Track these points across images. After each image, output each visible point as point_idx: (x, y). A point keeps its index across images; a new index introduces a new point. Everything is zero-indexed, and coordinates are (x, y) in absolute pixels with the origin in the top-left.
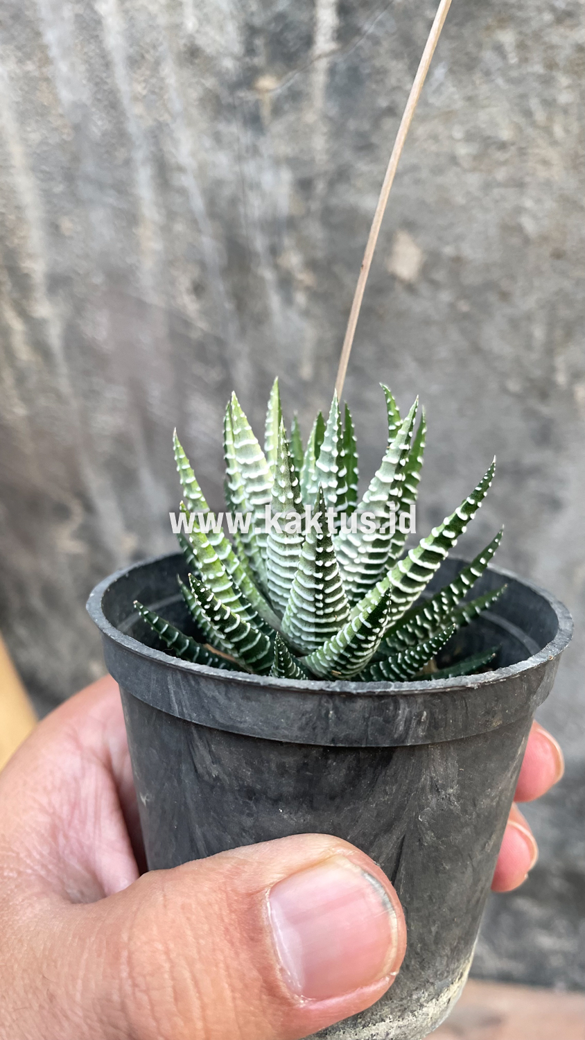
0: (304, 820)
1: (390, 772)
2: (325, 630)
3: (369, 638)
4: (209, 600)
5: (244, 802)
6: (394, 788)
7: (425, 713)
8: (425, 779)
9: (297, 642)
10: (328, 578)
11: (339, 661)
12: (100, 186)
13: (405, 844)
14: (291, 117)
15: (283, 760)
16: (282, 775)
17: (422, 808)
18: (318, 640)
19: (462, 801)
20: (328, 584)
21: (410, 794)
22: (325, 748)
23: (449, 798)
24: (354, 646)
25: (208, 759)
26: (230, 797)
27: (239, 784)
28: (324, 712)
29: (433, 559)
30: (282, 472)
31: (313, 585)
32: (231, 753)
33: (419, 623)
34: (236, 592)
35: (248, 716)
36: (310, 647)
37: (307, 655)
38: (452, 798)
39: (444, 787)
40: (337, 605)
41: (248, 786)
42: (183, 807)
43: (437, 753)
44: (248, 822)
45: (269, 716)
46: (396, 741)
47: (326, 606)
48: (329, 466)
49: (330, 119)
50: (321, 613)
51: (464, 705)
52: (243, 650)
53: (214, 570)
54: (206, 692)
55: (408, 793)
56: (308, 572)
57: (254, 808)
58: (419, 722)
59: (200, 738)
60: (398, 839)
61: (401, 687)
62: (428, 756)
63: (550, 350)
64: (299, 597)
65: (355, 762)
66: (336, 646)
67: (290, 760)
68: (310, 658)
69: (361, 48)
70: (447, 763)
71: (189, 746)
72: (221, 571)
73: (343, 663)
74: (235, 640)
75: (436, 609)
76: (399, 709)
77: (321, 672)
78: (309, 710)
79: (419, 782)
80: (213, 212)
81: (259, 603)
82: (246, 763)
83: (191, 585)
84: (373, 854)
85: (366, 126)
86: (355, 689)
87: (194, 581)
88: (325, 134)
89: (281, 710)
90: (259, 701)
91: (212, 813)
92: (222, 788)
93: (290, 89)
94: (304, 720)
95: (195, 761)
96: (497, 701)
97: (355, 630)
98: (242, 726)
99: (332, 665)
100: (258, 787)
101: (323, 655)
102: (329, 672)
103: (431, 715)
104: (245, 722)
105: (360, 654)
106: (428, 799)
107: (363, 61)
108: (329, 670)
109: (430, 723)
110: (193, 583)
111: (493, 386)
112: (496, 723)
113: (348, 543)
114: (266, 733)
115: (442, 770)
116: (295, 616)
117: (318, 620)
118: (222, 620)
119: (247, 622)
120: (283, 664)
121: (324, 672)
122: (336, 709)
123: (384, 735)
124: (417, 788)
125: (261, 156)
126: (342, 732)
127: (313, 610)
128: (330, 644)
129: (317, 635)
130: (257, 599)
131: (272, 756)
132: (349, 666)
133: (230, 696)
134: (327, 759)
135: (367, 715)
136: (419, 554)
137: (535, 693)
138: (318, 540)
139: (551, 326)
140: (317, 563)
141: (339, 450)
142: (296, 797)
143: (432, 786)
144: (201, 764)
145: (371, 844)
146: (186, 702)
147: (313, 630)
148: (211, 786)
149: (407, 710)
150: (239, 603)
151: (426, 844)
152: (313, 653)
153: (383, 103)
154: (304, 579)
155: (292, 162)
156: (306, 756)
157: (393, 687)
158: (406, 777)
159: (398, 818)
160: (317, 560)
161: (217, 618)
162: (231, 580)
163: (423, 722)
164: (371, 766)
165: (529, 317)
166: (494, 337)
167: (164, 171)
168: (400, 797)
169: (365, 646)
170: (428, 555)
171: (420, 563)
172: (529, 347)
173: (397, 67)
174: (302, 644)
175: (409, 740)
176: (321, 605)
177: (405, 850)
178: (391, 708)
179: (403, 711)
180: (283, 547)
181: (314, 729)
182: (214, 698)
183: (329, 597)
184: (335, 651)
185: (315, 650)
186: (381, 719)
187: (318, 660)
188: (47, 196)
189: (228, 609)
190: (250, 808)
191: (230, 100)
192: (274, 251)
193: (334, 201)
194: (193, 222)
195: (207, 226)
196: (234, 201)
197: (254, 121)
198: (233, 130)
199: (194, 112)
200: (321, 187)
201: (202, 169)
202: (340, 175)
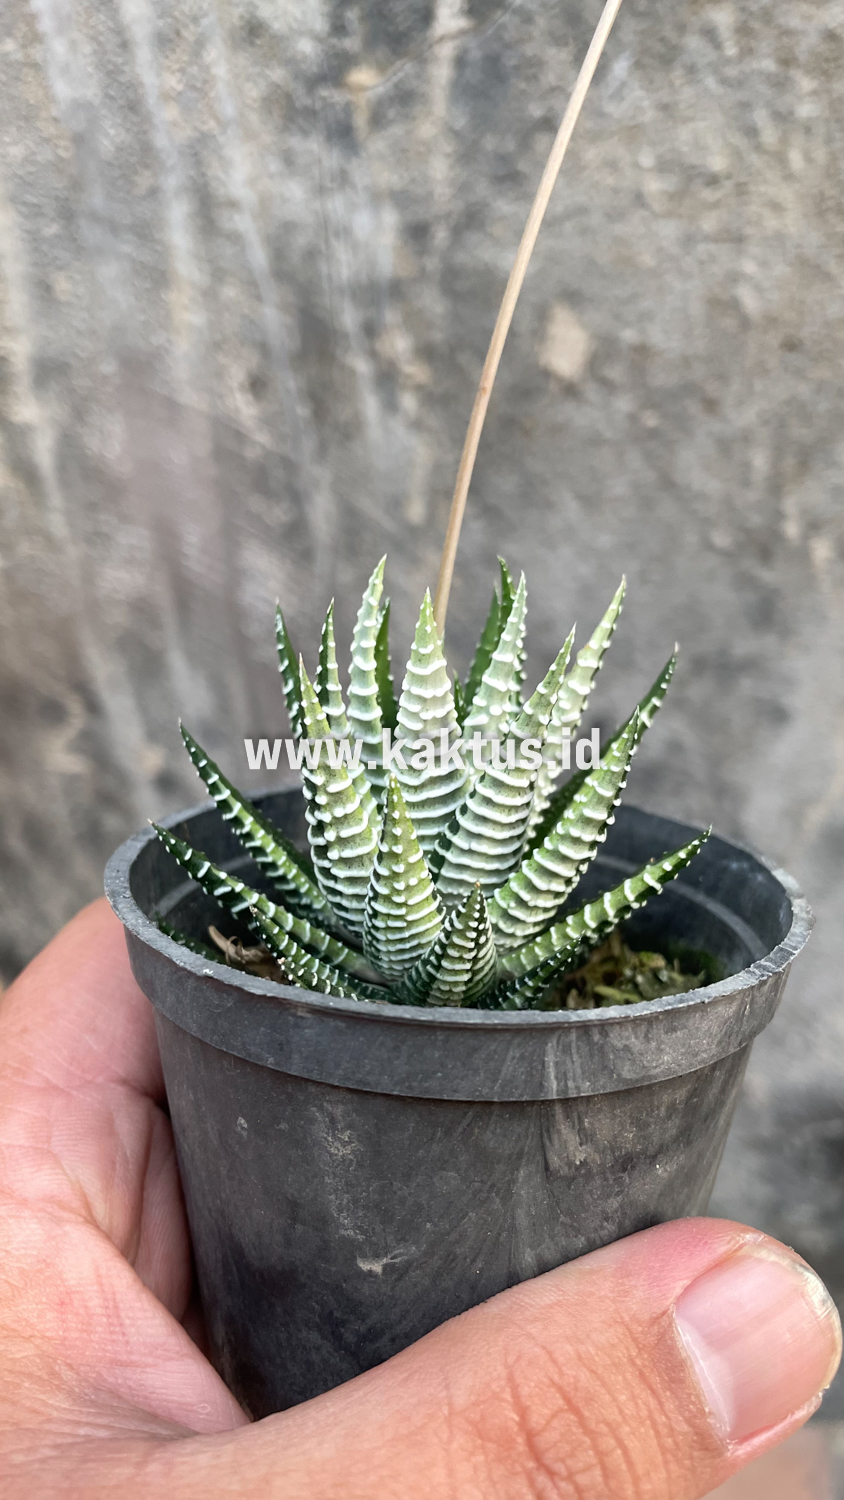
12: (114, 228)
14: (397, 130)
49: (456, 134)
63: (776, 487)
69: (503, 27)
80: (281, 271)
85: (510, 145)
88: (448, 156)
93: (396, 86)
107: (508, 46)
111: (691, 538)
125: (353, 186)
139: (778, 452)
153: (536, 111)
155: (400, 199)
165: (746, 438)
166: (695, 467)
167: (208, 207)
172: (746, 483)
173: (556, 57)
188: (34, 240)
191: (308, 102)
192: (371, 330)
193: (461, 258)
194: (251, 285)
195: (272, 293)
196: (311, 255)
197: (343, 134)
198: (312, 147)
199: (254, 118)
200: (441, 236)
201: (265, 205)
202: (471, 220)
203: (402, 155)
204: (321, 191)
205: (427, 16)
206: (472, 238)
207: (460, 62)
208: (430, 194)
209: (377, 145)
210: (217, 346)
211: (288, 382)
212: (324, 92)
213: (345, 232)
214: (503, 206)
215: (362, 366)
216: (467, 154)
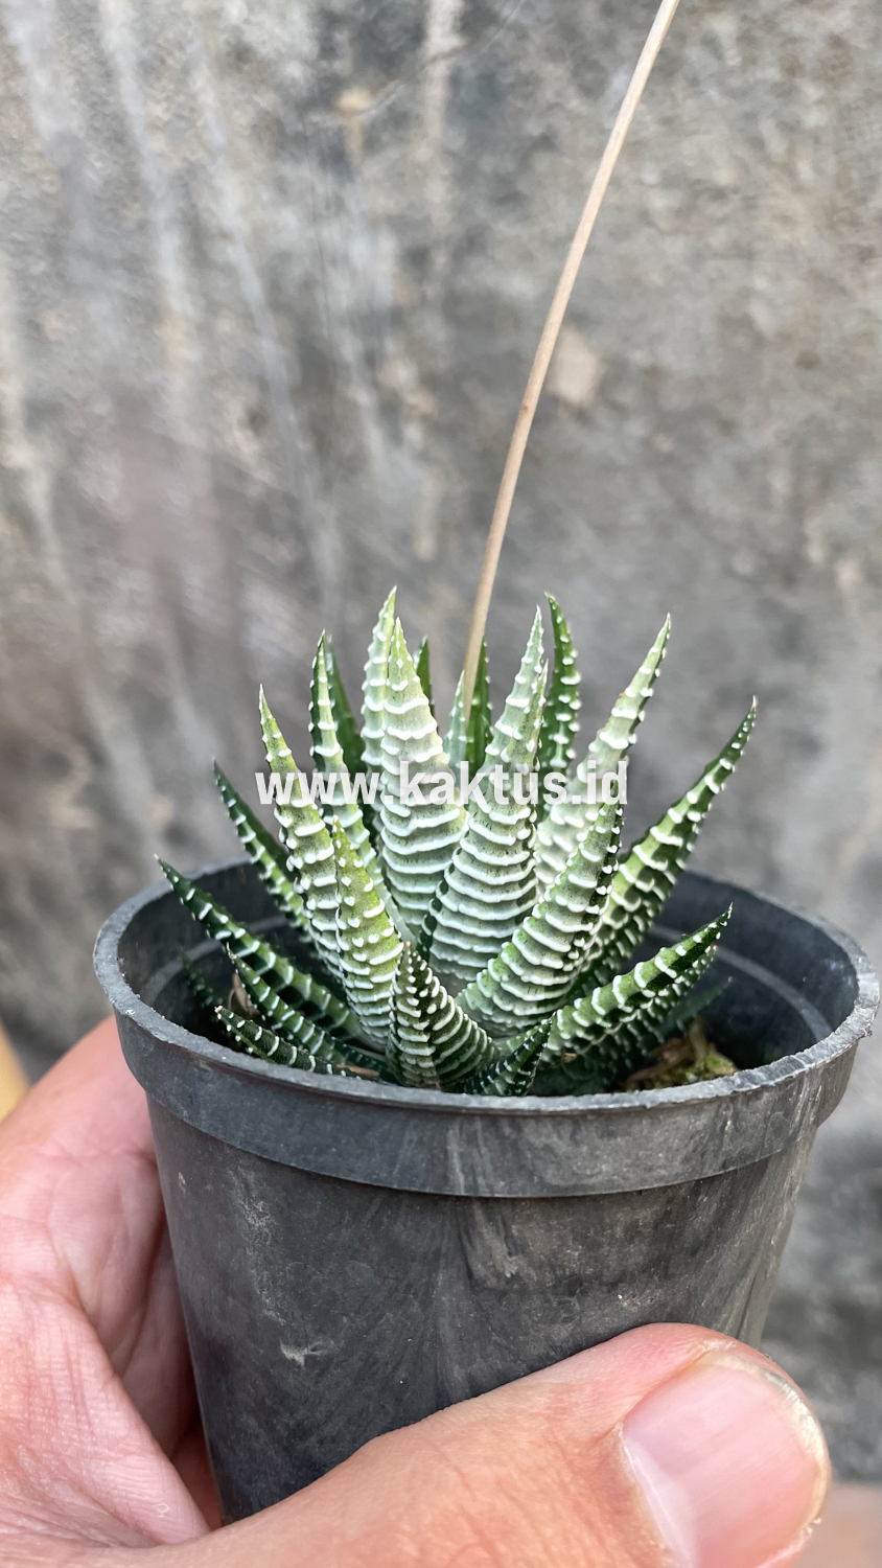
5: (559, 1303)
12: (103, 262)
14: (393, 154)
15: (637, 1217)
16: (631, 1240)
25: (499, 1248)
26: (536, 1302)
27: (556, 1275)
32: (550, 1229)
35: (606, 1162)
41: (572, 1275)
44: (563, 1332)
49: (454, 155)
57: (577, 1307)
59: (488, 1219)
63: (798, 509)
69: (497, 44)
71: (460, 1238)
82: (573, 1239)
85: (509, 166)
88: (446, 178)
89: (661, 1139)
90: (628, 1134)
91: (494, 1338)
92: (523, 1291)
93: (390, 109)
95: (472, 1260)
97: (642, 983)
100: (589, 1271)
104: (600, 1173)
107: (502, 64)
111: (712, 567)
117: (557, 980)
127: (562, 965)
133: (578, 1137)
139: (798, 472)
144: (484, 1262)
146: (485, 1165)
153: (535, 129)
165: (765, 459)
166: (712, 491)
167: (200, 239)
172: (765, 504)
181: (702, 1155)
182: (546, 1147)
188: (22, 279)
190: (569, 1310)
191: (300, 127)
192: (372, 361)
193: (463, 283)
194: (247, 318)
195: (269, 323)
196: (308, 284)
197: (336, 159)
198: (305, 173)
199: (245, 146)
200: (440, 261)
201: (258, 236)
202: (472, 243)
203: (399, 178)
204: (315, 218)
205: (418, 34)
206: (474, 262)
207: (455, 81)
208: (427, 220)
209: (371, 169)
210: (214, 382)
211: (288, 416)
212: (316, 117)
213: (341, 260)
214: (505, 228)
215: (363, 397)
216: (465, 175)
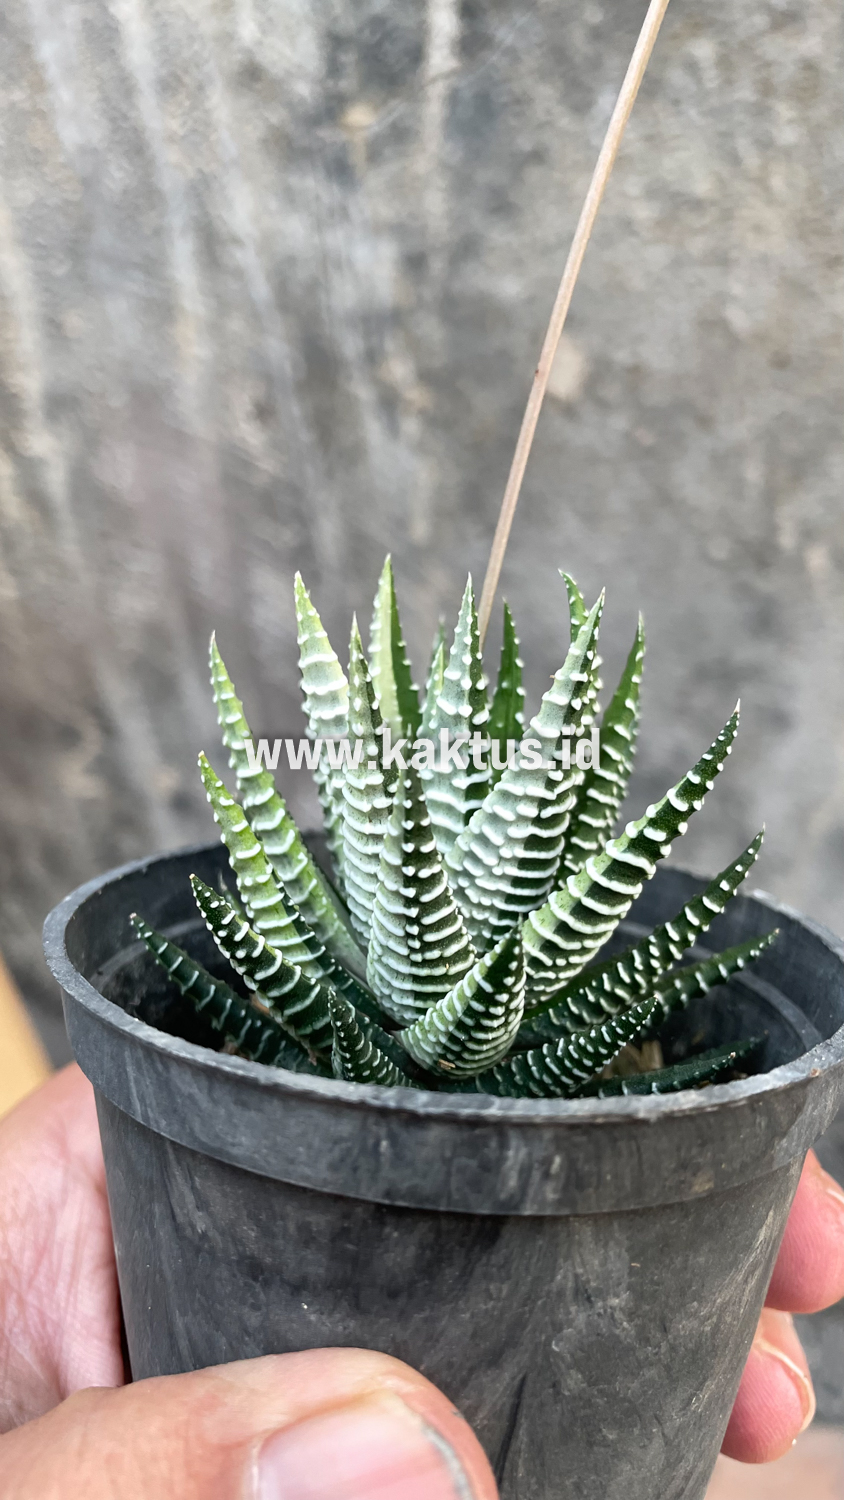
0: (345, 1328)
1: (497, 1258)
2: (429, 989)
3: (492, 1010)
4: (225, 921)
5: (246, 1284)
6: (505, 1289)
7: (557, 1160)
8: (565, 1277)
9: (387, 1004)
10: (425, 898)
11: (449, 1044)
12: (120, 265)
13: (528, 1390)
14: (393, 167)
15: (308, 1219)
16: (306, 1244)
17: (558, 1328)
18: (420, 1004)
19: (638, 1321)
20: (427, 908)
21: (534, 1302)
22: (379, 1206)
23: (612, 1315)
24: (469, 1022)
25: (190, 1198)
26: (225, 1272)
27: (238, 1250)
28: (371, 1142)
29: (629, 877)
30: (357, 709)
31: (401, 910)
32: (225, 1195)
33: (607, 986)
34: (290, 910)
35: (245, 1135)
36: (408, 1015)
37: (403, 1028)
38: (618, 1315)
39: (602, 1293)
40: (448, 946)
41: (252, 1257)
42: (158, 1276)
43: (586, 1232)
44: (254, 1319)
45: (279, 1139)
46: (503, 1205)
47: (427, 946)
48: (457, 706)
50: (418, 958)
51: (634, 1148)
52: (289, 1012)
53: (253, 870)
54: (179, 1084)
55: (529, 1299)
56: (392, 886)
57: (262, 1296)
58: (546, 1175)
59: (179, 1163)
60: (513, 1379)
61: (510, 1107)
62: (568, 1235)
64: (382, 927)
65: (432, 1236)
66: (442, 1018)
67: (320, 1221)
68: (406, 1034)
70: (606, 1251)
71: (162, 1174)
72: (265, 873)
73: (456, 1048)
74: (275, 993)
75: (638, 964)
76: (508, 1149)
77: (424, 1061)
78: (345, 1135)
79: (552, 1281)
80: (285, 303)
81: (336, 932)
82: (248, 1216)
83: (195, 894)
84: (467, 1403)
86: (425, 1105)
87: (200, 888)
89: (299, 1130)
91: (198, 1295)
92: (212, 1252)
94: (337, 1153)
95: (173, 1201)
96: (703, 1145)
97: (469, 993)
98: (235, 1151)
99: (439, 1050)
100: (268, 1260)
101: (425, 1032)
102: (436, 1062)
103: (570, 1164)
104: (240, 1144)
105: (481, 1036)
106: (569, 1313)
108: (435, 1058)
109: (568, 1178)
110: (198, 892)
112: (702, 1185)
113: (482, 839)
114: (273, 1168)
115: (596, 1262)
116: (379, 960)
117: (415, 971)
118: (248, 959)
119: (296, 964)
120: (345, 1044)
121: (428, 1061)
122: (393, 1139)
123: (479, 1192)
124: (549, 1292)
125: (352, 221)
126: (405, 1180)
127: (404, 951)
128: (435, 1014)
129: (418, 995)
130: (333, 925)
131: (289, 1209)
132: (466, 1056)
133: (216, 1097)
134: (383, 1224)
135: (448, 1154)
136: (603, 866)
137: (784, 1134)
138: (406, 830)
140: (404, 870)
141: (475, 678)
142: (329, 1287)
143: (577, 1292)
144: (182, 1209)
145: (464, 1383)
146: (151, 1100)
147: (408, 986)
148: (194, 1247)
149: (523, 1152)
150: (294, 929)
151: (567, 1393)
152: (412, 1027)
154: (387, 897)
155: (399, 231)
156: (346, 1216)
157: (496, 1108)
158: (527, 1269)
159: (511, 1342)
160: (405, 864)
161: (241, 954)
162: (282, 890)
163: (557, 1176)
164: (462, 1244)
167: (212, 244)
168: (515, 1305)
169: (487, 1023)
170: (618, 870)
171: (604, 882)
174: (395, 1009)
175: (528, 1205)
176: (417, 944)
177: (527, 1400)
178: (494, 1144)
179: (516, 1153)
180: (365, 839)
181: (355, 1169)
182: (191, 1097)
183: (431, 932)
184: (442, 1028)
185: (414, 1021)
186: (473, 1163)
187: (418, 1040)
189: (261, 940)
190: (255, 1295)
192: (372, 358)
193: (458, 286)
194: (254, 316)
195: (276, 323)
197: (339, 170)
198: (311, 184)
199: (255, 159)
200: (437, 265)
201: (267, 241)
202: (465, 249)
204: (320, 225)
205: (418, 56)
206: (468, 267)
207: (453, 100)
208: (424, 228)
209: (374, 180)
211: (293, 409)
212: (322, 132)
213: (344, 264)
214: (498, 236)
215: (364, 393)
216: (461, 187)
